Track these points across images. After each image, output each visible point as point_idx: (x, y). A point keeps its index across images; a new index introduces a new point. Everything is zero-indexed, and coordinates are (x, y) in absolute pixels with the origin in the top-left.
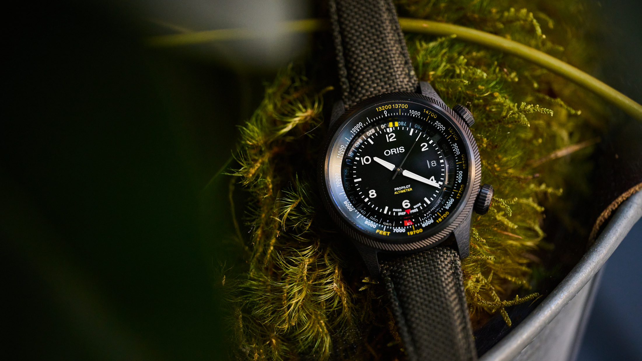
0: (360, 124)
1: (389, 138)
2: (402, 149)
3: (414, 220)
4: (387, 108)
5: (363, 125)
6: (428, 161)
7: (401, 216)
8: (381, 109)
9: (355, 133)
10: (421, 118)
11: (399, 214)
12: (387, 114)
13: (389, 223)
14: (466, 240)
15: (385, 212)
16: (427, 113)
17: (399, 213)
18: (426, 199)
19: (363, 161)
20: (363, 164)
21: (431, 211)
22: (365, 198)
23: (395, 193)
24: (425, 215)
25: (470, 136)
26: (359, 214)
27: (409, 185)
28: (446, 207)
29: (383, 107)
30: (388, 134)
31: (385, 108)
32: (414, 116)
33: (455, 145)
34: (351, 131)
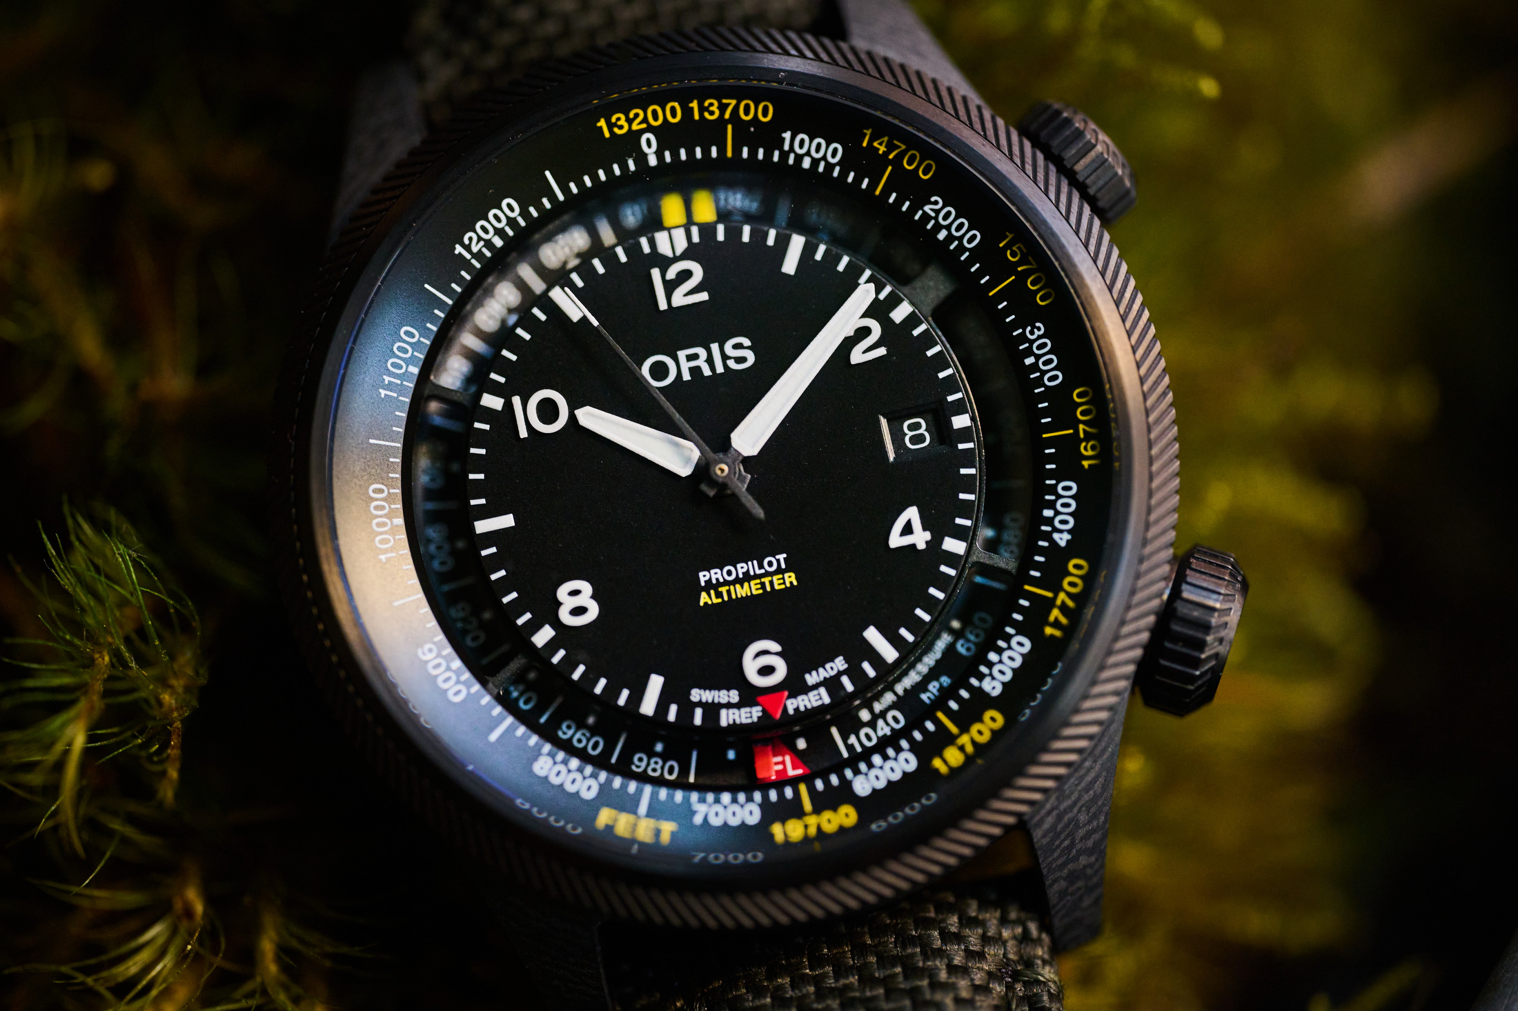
0: (509, 206)
1: (670, 287)
2: (739, 353)
3: (801, 744)
4: (656, 118)
5: (524, 213)
6: (884, 422)
7: (734, 728)
8: (623, 122)
9: (479, 256)
10: (844, 174)
11: (726, 718)
12: (660, 154)
14: (1093, 859)
15: (648, 706)
16: (882, 149)
17: (723, 712)
18: (872, 635)
19: (526, 416)
20: (523, 433)
21: (895, 694)
22: (534, 626)
23: (704, 598)
24: (865, 715)
27: (782, 557)
28: (987, 685)
29: (637, 115)
30: (664, 263)
31: (645, 120)
32: (806, 163)
33: (1037, 333)
34: (459, 249)
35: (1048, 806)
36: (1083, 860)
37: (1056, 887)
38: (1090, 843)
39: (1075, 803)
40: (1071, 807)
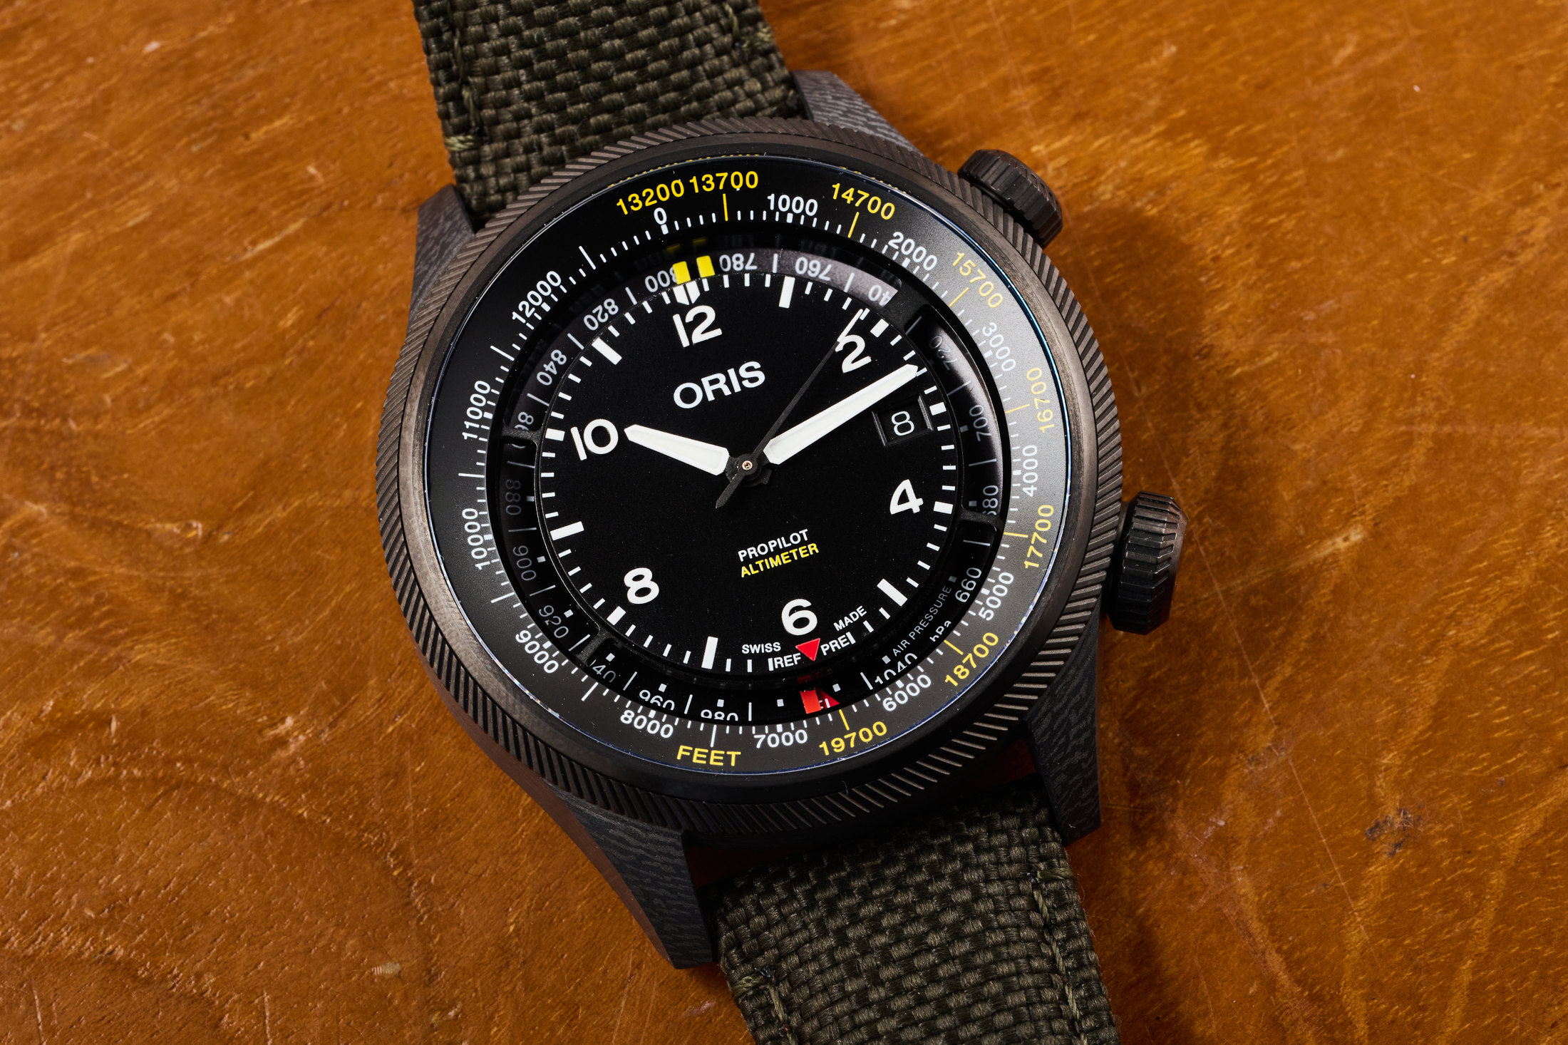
0: (552, 277)
1: (690, 328)
2: (752, 374)
3: (837, 688)
4: (664, 195)
5: (565, 282)
6: (875, 417)
7: (780, 671)
8: (637, 201)
9: (532, 320)
10: (821, 223)
11: (772, 664)
12: (670, 224)
13: (726, 710)
14: (1085, 755)
15: (708, 662)
16: (850, 199)
17: (770, 660)
18: (885, 586)
19: (584, 444)
20: (583, 456)
21: (909, 639)
22: (608, 609)
23: (744, 571)
24: (886, 660)
25: (1053, 285)
26: (587, 685)
28: (983, 614)
29: (648, 194)
30: (683, 310)
31: (655, 197)
32: (790, 219)
33: (991, 331)
34: (515, 316)
35: (1044, 709)
36: (1078, 756)
37: (1058, 779)
38: (1082, 740)
39: (1066, 705)
40: (1062, 710)
